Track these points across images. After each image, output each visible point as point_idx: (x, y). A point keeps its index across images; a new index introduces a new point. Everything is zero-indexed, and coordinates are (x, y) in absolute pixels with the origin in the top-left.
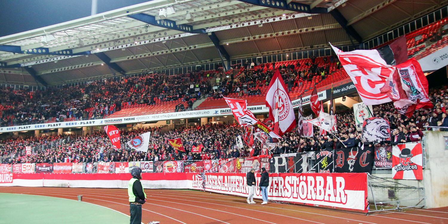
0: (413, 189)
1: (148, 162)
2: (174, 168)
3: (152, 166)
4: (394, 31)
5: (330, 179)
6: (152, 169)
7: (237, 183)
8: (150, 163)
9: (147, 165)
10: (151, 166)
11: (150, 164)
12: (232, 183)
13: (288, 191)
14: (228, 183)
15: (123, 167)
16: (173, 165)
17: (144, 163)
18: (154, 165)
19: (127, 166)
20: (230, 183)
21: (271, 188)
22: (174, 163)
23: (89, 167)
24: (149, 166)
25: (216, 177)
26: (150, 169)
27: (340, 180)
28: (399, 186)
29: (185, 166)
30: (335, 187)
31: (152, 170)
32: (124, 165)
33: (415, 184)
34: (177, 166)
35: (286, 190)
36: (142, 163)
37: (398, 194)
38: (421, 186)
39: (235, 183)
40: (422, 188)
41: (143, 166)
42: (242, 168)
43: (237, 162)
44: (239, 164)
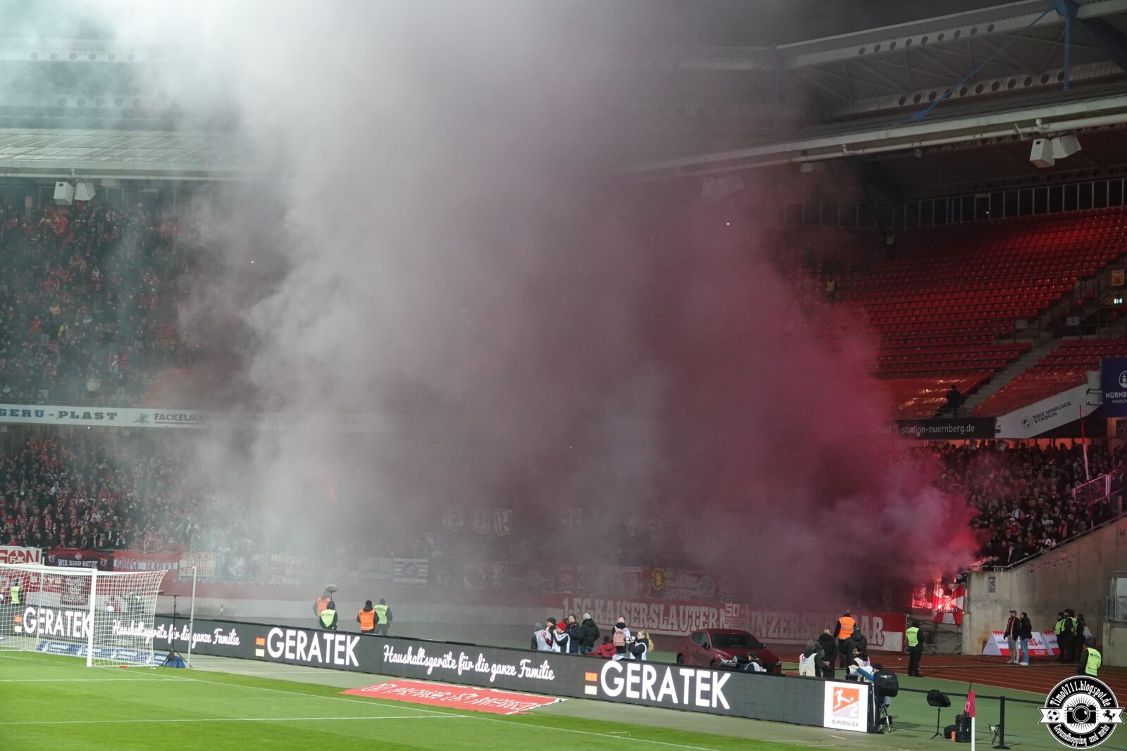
0: (952, 635)
1: (415, 560)
2: (484, 577)
3: (426, 571)
4: (992, 195)
5: (865, 619)
6: (424, 578)
7: (703, 619)
8: (419, 563)
9: (413, 568)
10: (421, 570)
11: (417, 566)
12: (690, 617)
13: (805, 631)
14: (678, 615)
18: (429, 569)
20: (684, 616)
21: (776, 627)
22: (484, 568)
23: (236, 566)
24: (416, 571)
25: (644, 606)
26: (419, 578)
27: (878, 620)
28: (938, 630)
30: (871, 628)
31: (425, 581)
33: (954, 629)
34: (492, 573)
35: (802, 630)
37: (938, 638)
38: (960, 631)
39: (698, 617)
40: (961, 634)
41: (399, 570)
42: (667, 589)
43: (653, 575)
44: (659, 581)
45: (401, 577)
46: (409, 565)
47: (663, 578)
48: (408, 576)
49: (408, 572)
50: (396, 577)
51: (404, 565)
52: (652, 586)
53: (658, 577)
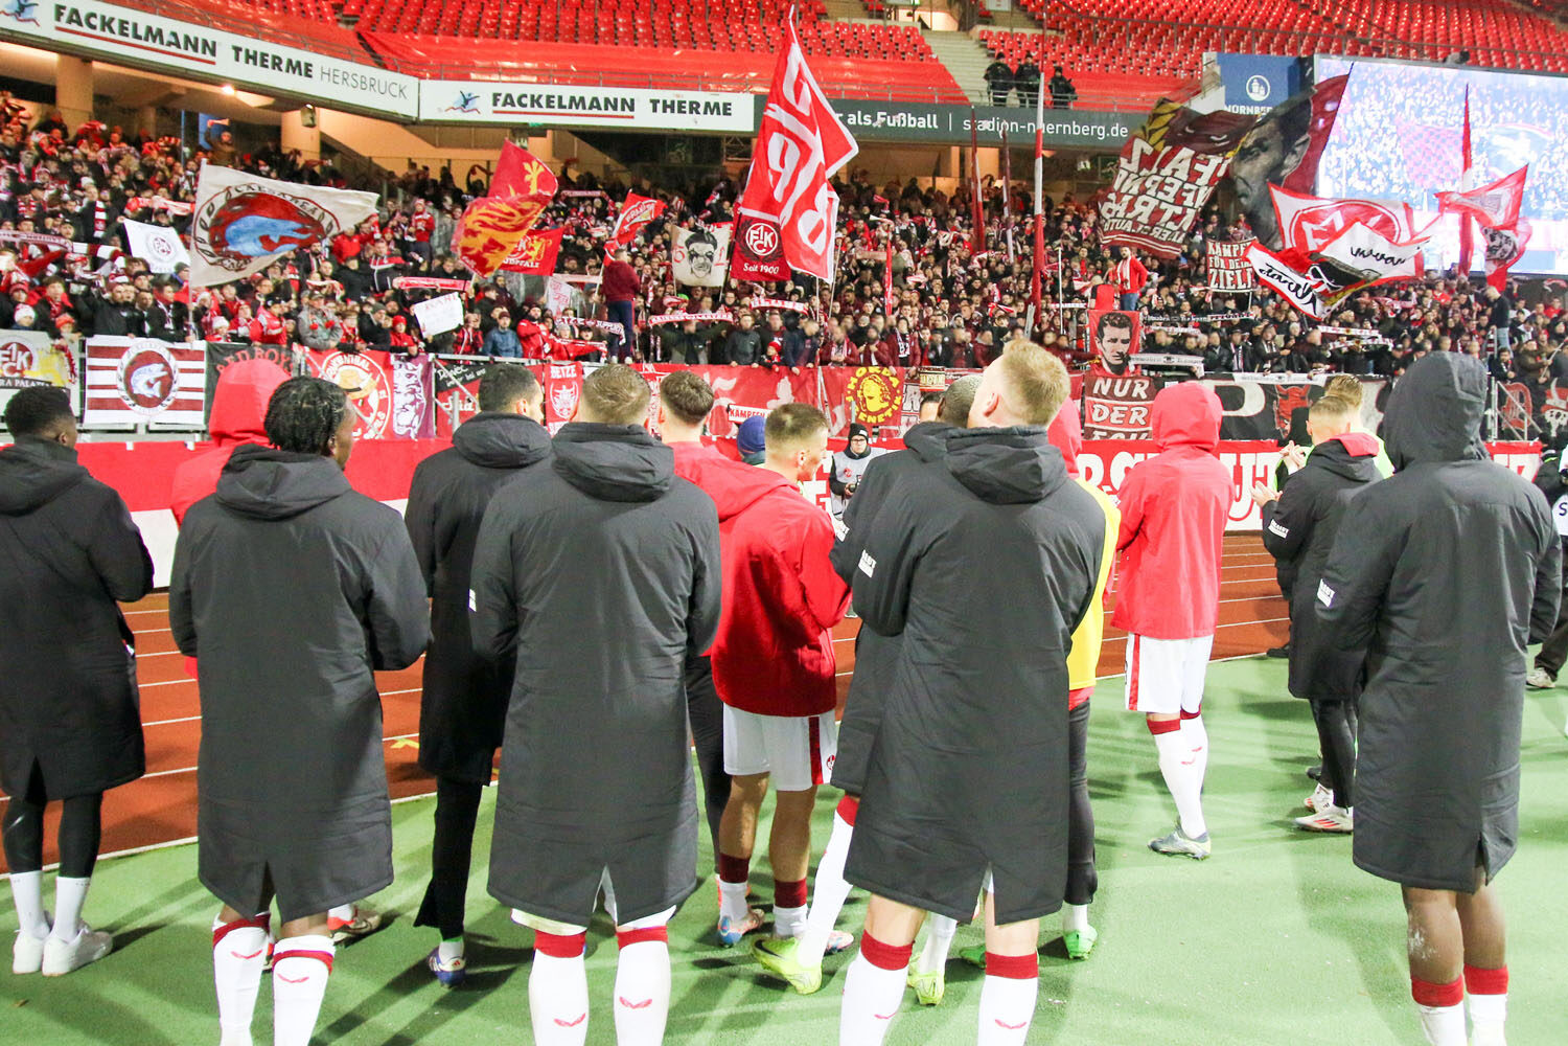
2: (374, 402)
3: (200, 381)
6: (192, 405)
9: (156, 370)
11: (173, 362)
16: (365, 381)
17: (117, 352)
22: (373, 370)
24: (167, 383)
26: (177, 405)
31: (196, 419)
34: (393, 388)
42: (904, 419)
43: (851, 386)
44: (878, 398)
45: (117, 404)
46: (146, 358)
47: (892, 393)
48: (141, 401)
49: (140, 387)
50: (100, 404)
51: (126, 359)
52: (848, 414)
53: (872, 390)
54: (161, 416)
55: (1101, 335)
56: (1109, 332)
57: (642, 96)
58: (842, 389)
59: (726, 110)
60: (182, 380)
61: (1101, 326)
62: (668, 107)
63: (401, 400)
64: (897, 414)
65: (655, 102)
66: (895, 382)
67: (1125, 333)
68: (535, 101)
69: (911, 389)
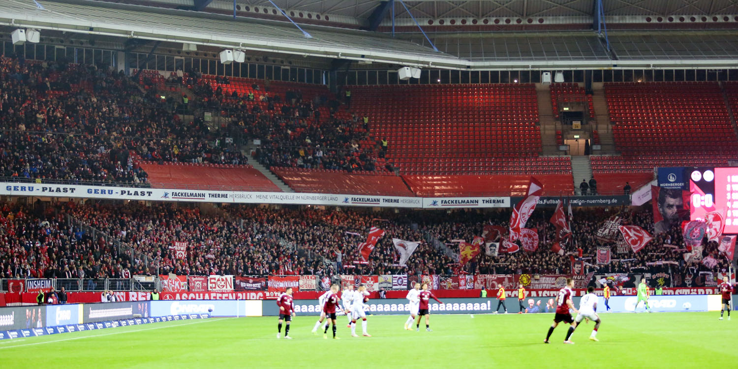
1: (402, 276)
2: (430, 284)
3: (406, 281)
8: (404, 277)
9: (401, 280)
11: (403, 279)
15: (372, 283)
16: (429, 280)
17: (396, 277)
18: (408, 280)
19: (376, 281)
22: (430, 278)
23: (325, 283)
24: (402, 282)
29: (441, 281)
32: (372, 280)
34: (433, 281)
36: (395, 277)
41: (396, 281)
42: (531, 285)
43: (520, 278)
44: (525, 281)
47: (529, 280)
48: (399, 284)
50: (395, 285)
51: (397, 279)
53: (524, 279)
54: (402, 287)
55: (574, 266)
56: (576, 265)
57: (480, 199)
58: (518, 279)
59: (503, 202)
60: (404, 281)
61: (575, 264)
62: (487, 202)
63: (434, 283)
64: (530, 284)
65: (483, 201)
66: (529, 277)
67: (580, 266)
68: (452, 202)
69: (533, 279)
